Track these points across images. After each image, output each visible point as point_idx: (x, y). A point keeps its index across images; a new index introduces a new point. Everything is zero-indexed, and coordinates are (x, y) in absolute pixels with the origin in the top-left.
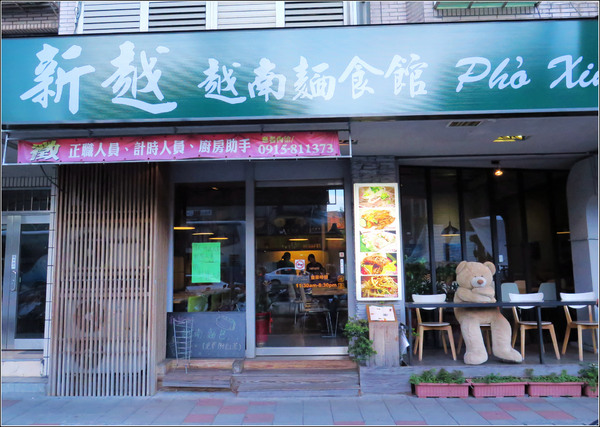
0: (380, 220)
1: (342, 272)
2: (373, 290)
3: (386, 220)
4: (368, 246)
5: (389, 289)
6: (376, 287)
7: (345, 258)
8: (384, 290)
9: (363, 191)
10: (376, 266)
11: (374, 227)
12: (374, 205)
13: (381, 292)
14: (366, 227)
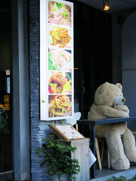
0: (62, 38)
1: (9, 92)
2: (56, 109)
3: (66, 39)
4: (54, 64)
5: (67, 107)
6: (59, 107)
7: (11, 76)
8: (63, 109)
9: (51, 5)
10: (59, 85)
11: (58, 45)
12: (59, 22)
13: (61, 110)
14: (53, 44)
